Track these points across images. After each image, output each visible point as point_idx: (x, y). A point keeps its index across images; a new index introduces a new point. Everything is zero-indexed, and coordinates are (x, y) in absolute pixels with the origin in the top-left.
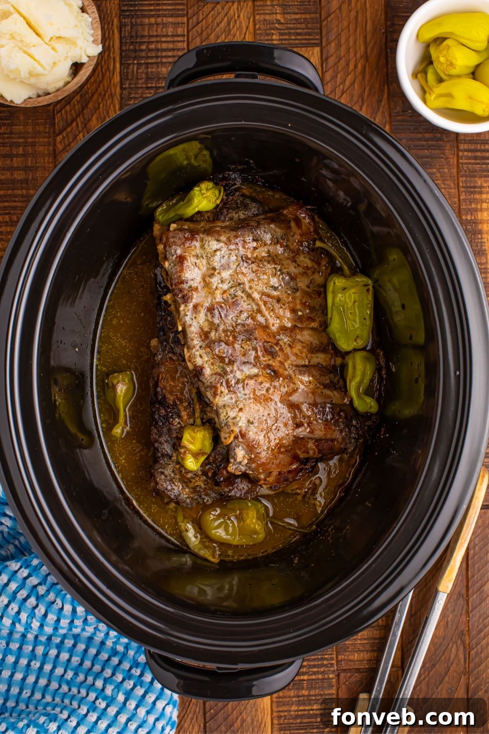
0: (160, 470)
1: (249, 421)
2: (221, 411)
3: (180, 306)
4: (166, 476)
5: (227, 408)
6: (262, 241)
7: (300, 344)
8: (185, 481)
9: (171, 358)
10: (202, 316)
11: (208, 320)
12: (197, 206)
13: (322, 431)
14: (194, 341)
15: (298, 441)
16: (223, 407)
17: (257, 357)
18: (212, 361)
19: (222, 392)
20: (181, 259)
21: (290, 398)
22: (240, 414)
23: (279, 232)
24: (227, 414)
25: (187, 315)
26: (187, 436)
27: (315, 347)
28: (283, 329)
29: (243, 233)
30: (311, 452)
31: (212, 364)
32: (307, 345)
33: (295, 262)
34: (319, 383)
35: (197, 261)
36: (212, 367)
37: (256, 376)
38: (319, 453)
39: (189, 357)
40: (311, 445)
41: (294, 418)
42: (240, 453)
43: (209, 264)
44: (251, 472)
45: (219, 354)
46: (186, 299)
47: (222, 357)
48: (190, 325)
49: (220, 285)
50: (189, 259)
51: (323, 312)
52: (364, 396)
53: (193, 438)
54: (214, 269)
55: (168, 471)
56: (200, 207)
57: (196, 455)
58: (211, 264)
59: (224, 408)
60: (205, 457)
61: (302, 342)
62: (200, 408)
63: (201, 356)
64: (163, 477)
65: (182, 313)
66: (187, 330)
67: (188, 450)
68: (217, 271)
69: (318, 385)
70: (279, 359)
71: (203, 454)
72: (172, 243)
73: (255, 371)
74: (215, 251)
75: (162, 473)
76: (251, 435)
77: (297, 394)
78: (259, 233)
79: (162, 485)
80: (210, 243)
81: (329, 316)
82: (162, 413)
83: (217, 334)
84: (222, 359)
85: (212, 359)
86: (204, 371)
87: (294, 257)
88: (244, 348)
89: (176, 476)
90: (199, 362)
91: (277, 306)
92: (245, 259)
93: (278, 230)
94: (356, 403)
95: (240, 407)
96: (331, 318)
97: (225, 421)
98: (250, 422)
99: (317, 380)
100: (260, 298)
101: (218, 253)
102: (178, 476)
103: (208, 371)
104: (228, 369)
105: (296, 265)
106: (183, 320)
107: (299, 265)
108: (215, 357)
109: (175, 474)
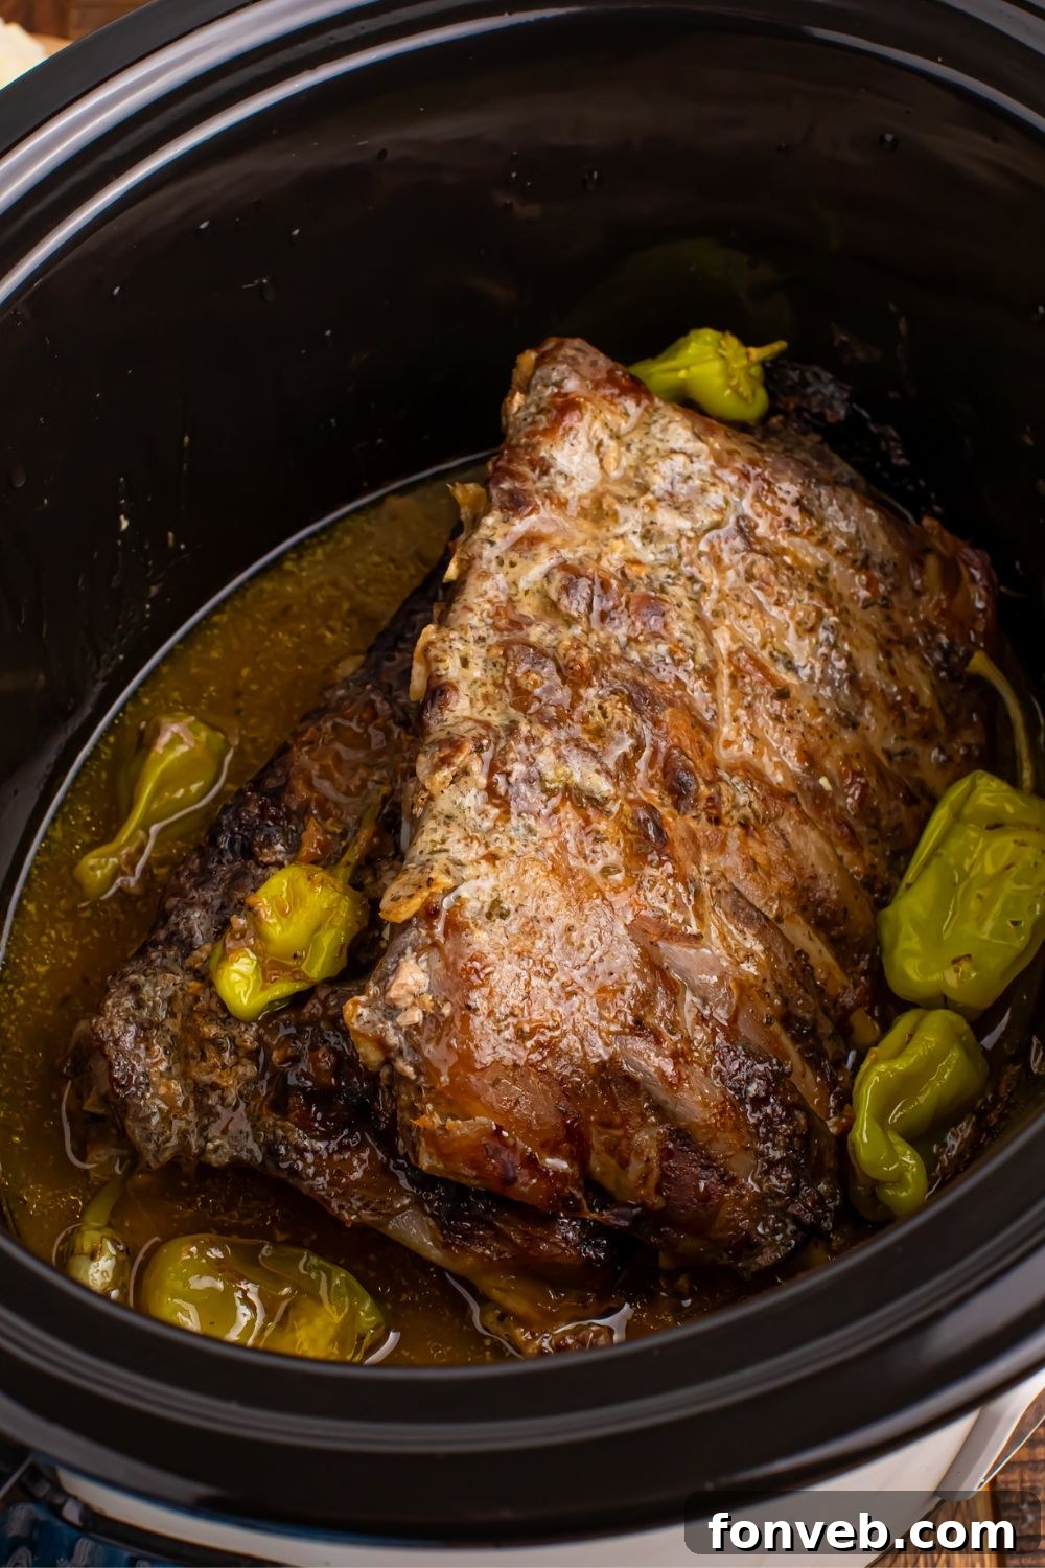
0: (133, 977)
1: (496, 903)
2: (431, 824)
3: (487, 512)
4: (140, 1005)
5: (454, 827)
6: (821, 523)
7: (780, 844)
8: (187, 1050)
9: (371, 703)
10: (532, 573)
11: (546, 596)
12: (687, 368)
13: (706, 1105)
14: (470, 615)
15: (612, 1078)
16: (442, 818)
17: (626, 764)
18: (490, 688)
19: (466, 772)
20: (566, 406)
21: (661, 944)
22: (484, 866)
23: (881, 546)
24: (443, 841)
25: (492, 543)
26: (279, 884)
27: (821, 902)
28: (751, 773)
29: (780, 466)
30: (636, 1167)
31: (486, 698)
32: (800, 868)
33: (888, 655)
34: (778, 987)
35: (607, 441)
36: (480, 705)
37: (598, 804)
38: (658, 1190)
39: (431, 643)
40: (647, 1139)
41: (645, 1000)
42: (412, 976)
43: (637, 469)
44: (409, 1070)
45: (523, 682)
46: (516, 504)
47: (529, 693)
48: (486, 575)
49: (636, 541)
50: (588, 416)
51: (896, 855)
52: (894, 1138)
53: (296, 899)
54: (645, 489)
55: (157, 990)
56: (694, 370)
57: (270, 968)
58: (642, 470)
59: (447, 824)
60: (298, 987)
61: (787, 845)
62: (369, 842)
63: (465, 662)
64: (129, 1003)
65: (483, 532)
66: (472, 580)
67: (259, 935)
68: (649, 497)
69: (769, 989)
70: (693, 824)
71: (296, 974)
72: (565, 357)
73: (603, 786)
74: (673, 451)
75: (135, 989)
76: (482, 939)
77: (692, 952)
78: (824, 499)
79: (110, 1024)
80: (672, 427)
81: (909, 877)
82: (248, 812)
83: (549, 637)
84: (521, 697)
85: (495, 684)
86: (451, 697)
87: (890, 641)
88: (604, 715)
89: (169, 1024)
90: (451, 668)
91: (767, 706)
92: (745, 530)
93: (882, 538)
94: (864, 1133)
95: (492, 848)
96: (909, 886)
97: (424, 858)
98: (496, 911)
99: (774, 972)
100: (731, 654)
101: (680, 459)
102: (173, 1026)
103: (461, 707)
104: (524, 728)
105: (885, 666)
106: (476, 550)
107: (892, 672)
108: (507, 682)
109: (172, 1014)
